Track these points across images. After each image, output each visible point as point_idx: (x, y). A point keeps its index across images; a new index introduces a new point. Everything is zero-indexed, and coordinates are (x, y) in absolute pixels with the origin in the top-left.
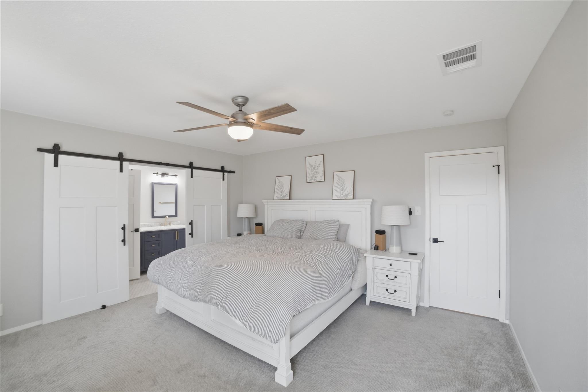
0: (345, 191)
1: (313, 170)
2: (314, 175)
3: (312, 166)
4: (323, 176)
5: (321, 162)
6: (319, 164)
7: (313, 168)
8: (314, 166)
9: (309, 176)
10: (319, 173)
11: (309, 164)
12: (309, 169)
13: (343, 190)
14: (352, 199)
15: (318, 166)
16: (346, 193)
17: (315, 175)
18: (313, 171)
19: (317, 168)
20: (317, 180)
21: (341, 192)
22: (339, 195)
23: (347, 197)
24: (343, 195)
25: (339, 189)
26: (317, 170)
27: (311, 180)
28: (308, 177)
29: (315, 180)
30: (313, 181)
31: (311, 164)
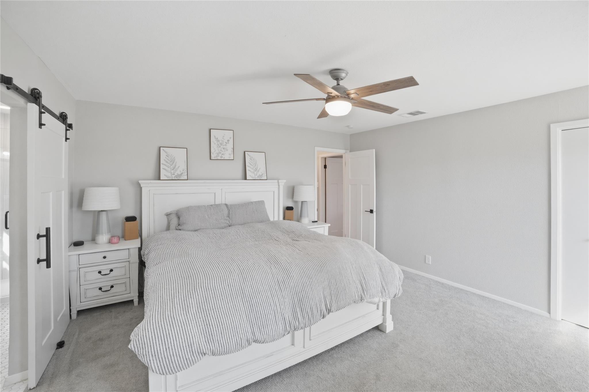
0: (258, 171)
1: (220, 145)
2: (220, 151)
3: (218, 141)
4: (232, 154)
5: (230, 138)
6: (228, 141)
7: (220, 143)
8: (221, 142)
9: (214, 152)
10: (227, 150)
11: (215, 138)
12: (215, 144)
13: (257, 171)
14: (266, 180)
15: (226, 142)
16: (260, 173)
17: (223, 152)
18: (220, 147)
19: (225, 144)
20: (224, 158)
21: (255, 172)
22: (253, 175)
23: (262, 178)
24: (257, 176)
25: (252, 169)
26: (225, 147)
27: (217, 156)
28: (213, 154)
29: (221, 157)
30: (219, 158)
31: (217, 138)
